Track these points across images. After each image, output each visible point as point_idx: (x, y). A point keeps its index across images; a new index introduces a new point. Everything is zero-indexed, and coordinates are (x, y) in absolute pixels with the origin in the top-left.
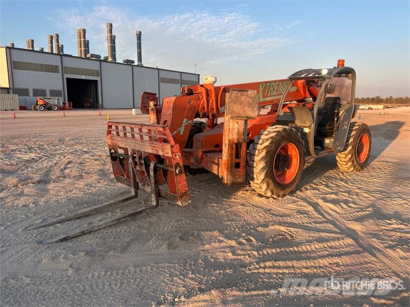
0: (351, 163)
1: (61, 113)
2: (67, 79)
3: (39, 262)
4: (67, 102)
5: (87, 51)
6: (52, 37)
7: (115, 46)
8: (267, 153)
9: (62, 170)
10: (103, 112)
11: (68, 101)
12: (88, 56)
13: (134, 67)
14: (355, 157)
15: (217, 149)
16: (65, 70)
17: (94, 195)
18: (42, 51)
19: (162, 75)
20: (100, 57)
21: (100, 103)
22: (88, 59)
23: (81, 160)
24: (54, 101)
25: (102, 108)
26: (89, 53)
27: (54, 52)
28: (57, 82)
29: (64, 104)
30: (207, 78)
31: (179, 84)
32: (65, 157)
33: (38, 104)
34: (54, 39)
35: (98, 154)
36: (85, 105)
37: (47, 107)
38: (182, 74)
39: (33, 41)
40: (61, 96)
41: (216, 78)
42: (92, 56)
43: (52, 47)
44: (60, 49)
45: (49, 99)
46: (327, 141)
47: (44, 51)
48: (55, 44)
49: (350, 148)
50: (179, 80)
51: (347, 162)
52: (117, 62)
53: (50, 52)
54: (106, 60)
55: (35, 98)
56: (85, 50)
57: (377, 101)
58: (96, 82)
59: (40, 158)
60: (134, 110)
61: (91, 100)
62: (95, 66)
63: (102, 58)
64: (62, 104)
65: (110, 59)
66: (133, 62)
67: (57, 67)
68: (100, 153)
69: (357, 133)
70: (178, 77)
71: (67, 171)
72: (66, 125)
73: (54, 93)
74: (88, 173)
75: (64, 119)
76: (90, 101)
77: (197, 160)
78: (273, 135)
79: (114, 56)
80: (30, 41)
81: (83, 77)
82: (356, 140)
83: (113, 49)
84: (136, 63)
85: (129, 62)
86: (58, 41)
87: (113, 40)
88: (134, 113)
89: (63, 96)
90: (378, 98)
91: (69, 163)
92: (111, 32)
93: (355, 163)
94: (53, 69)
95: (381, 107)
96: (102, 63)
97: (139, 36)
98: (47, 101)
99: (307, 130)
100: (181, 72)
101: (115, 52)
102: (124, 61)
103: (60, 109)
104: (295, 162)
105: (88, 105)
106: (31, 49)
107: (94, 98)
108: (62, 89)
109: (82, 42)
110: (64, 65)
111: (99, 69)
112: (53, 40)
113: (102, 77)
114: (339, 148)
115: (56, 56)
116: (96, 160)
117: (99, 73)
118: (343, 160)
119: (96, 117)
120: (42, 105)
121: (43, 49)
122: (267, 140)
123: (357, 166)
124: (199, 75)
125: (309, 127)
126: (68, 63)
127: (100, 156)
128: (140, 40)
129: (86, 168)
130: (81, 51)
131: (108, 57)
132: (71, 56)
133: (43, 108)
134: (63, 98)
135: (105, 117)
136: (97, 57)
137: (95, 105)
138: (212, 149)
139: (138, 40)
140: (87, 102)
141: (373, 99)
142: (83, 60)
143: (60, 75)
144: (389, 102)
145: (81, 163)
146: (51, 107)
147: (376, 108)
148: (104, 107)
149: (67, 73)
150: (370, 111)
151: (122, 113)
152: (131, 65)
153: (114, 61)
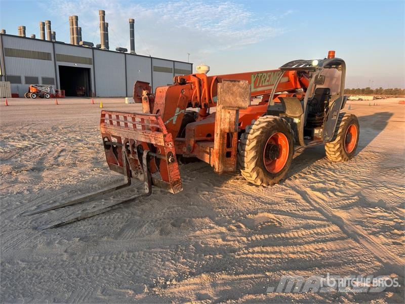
0: (339, 153)
1: (53, 101)
2: (60, 66)
3: (35, 247)
4: (59, 90)
5: (79, 39)
6: (44, 24)
7: (108, 34)
8: (257, 143)
9: (56, 158)
10: (96, 100)
11: (61, 89)
12: (81, 43)
13: (127, 55)
14: (344, 148)
15: (209, 138)
16: (58, 57)
17: (88, 182)
18: (34, 38)
19: (155, 63)
20: (92, 44)
21: (93, 91)
22: (81, 46)
23: (74, 149)
24: (46, 89)
25: (95, 96)
26: (81, 40)
27: (46, 39)
28: (49, 70)
29: (57, 91)
30: (200, 68)
31: (172, 73)
32: (58, 145)
33: (31, 91)
34: (46, 25)
35: (91, 142)
36: (78, 93)
37: (40, 95)
38: (175, 63)
39: (24, 28)
40: (53, 84)
41: (209, 68)
42: (85, 43)
43: (44, 34)
44: (53, 36)
45: (42, 86)
46: (316, 131)
47: (36, 38)
48: (47, 31)
49: (338, 138)
50: (172, 69)
51: (335, 152)
52: (110, 50)
53: (42, 39)
54: (98, 48)
55: (27, 86)
56: (77, 38)
57: (367, 92)
58: (89, 70)
59: (34, 146)
60: (126, 98)
61: (84, 88)
62: (88, 54)
63: (95, 46)
64: (54, 92)
65: (103, 47)
66: (126, 50)
67: (49, 54)
68: (93, 142)
69: (345, 123)
70: (171, 66)
71: (61, 159)
72: (59, 114)
73: (46, 81)
74: (82, 161)
75: (57, 107)
76: (82, 90)
77: (189, 149)
78: (264, 125)
79: (107, 44)
80: (21, 28)
81: (76, 65)
82: (345, 130)
83: (106, 37)
84: (129, 51)
85: (122, 51)
86: (50, 28)
87: (105, 27)
88: (127, 102)
89: (55, 83)
90: (368, 88)
91: (62, 151)
92: (104, 20)
93: (343, 153)
94: (45, 56)
95: (371, 98)
96: (94, 50)
97: (132, 24)
98: (39, 88)
99: (296, 121)
100: (174, 61)
101: (108, 40)
102: (117, 49)
103: (52, 97)
104: (285, 152)
105: (81, 93)
106: (22, 35)
107: (87, 86)
108: (54, 77)
109: (75, 30)
110: (56, 53)
111: (92, 57)
112: (45, 27)
113: (95, 65)
114: (328, 138)
115: (48, 43)
116: (89, 148)
117: (92, 61)
118: (331, 149)
119: (89, 105)
120: (34, 93)
121: (34, 35)
122: (258, 130)
123: (345, 156)
124: (192, 64)
125: (299, 117)
126: (60, 50)
127: (93, 144)
128: (133, 28)
129: (80, 157)
130: (73, 38)
131: (100, 45)
132: (63, 43)
133: (35, 95)
134: (56, 86)
135: (98, 105)
136: (90, 45)
137: (87, 93)
138: (204, 138)
139: (130, 28)
140: (80, 90)
141: (363, 90)
142: (75, 47)
143: (52, 62)
144: (379, 93)
145: (74, 151)
146: (43, 94)
147: (366, 99)
148: (97, 96)
149: (60, 61)
150: (360, 102)
151: (114, 102)
152: (124, 53)
153: (107, 49)
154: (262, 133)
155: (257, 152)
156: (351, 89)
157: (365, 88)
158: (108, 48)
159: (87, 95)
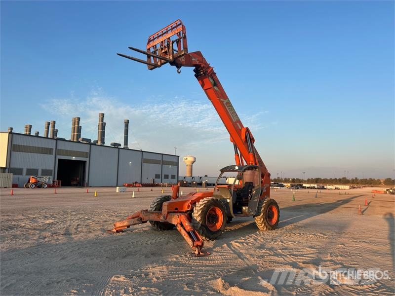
0: (263, 225)
1: (52, 190)
2: (59, 159)
5: (79, 136)
6: (49, 124)
7: (104, 132)
8: (202, 212)
9: (76, 229)
10: (90, 190)
11: (57, 180)
12: (80, 140)
13: (120, 150)
14: (267, 220)
15: (176, 211)
16: (58, 152)
17: (102, 240)
18: (37, 136)
19: (146, 156)
20: (90, 140)
21: (86, 181)
22: (79, 142)
23: (86, 224)
24: (46, 179)
25: (88, 186)
26: (80, 137)
27: (49, 137)
28: (49, 163)
29: (54, 182)
30: (187, 158)
31: (160, 164)
32: (74, 222)
33: (31, 182)
35: (96, 220)
36: (72, 183)
37: (38, 185)
38: (164, 155)
39: (31, 126)
40: (51, 175)
41: (195, 158)
42: (83, 140)
43: (48, 132)
44: (55, 133)
45: (40, 178)
46: (244, 208)
47: (39, 135)
48: (51, 129)
49: (262, 214)
50: (160, 161)
51: (261, 224)
52: (105, 145)
53: (45, 136)
54: (95, 143)
55: (28, 177)
56: (77, 135)
57: (344, 181)
58: (84, 162)
59: (57, 222)
60: (118, 188)
61: (78, 179)
62: (85, 148)
63: (92, 142)
64: (51, 182)
65: (99, 143)
66: (120, 145)
67: (51, 149)
68: (98, 220)
70: (159, 158)
71: (79, 229)
73: (46, 172)
74: (95, 230)
75: (56, 195)
76: (77, 180)
78: (206, 202)
79: (103, 140)
80: (28, 126)
81: (74, 158)
82: (266, 209)
83: (102, 135)
84: (122, 146)
85: (116, 145)
86: (54, 126)
87: (103, 126)
88: (117, 191)
89: (53, 175)
90: (344, 178)
91: (78, 225)
92: (102, 120)
93: (267, 224)
94: (48, 151)
95: (347, 187)
96: (92, 146)
97: (127, 124)
98: (38, 179)
99: (228, 201)
100: (162, 154)
101: (104, 136)
102: (111, 145)
103: (49, 186)
104: (221, 219)
105: (75, 183)
106: (28, 133)
107: (81, 176)
108: (53, 169)
109: (76, 128)
110: (58, 148)
111: (88, 151)
112: (50, 126)
113: (91, 158)
114: (253, 213)
115: (51, 140)
116: (96, 224)
117: (88, 155)
118: (259, 222)
119: (85, 194)
120: (33, 183)
121: (38, 133)
122: (202, 205)
123: (269, 227)
124: (178, 156)
125: (229, 199)
126: (62, 146)
127: (99, 221)
128: (128, 127)
129: (92, 228)
130: (74, 135)
131: (97, 141)
132: (64, 140)
133: (34, 186)
134: (53, 177)
135: (92, 194)
136: (88, 141)
137: (81, 184)
138: (174, 210)
139: (125, 127)
140: (74, 180)
141: (340, 180)
142: (75, 143)
143: (53, 156)
144: (355, 183)
145: (86, 225)
146: (41, 185)
147: (343, 188)
148: (89, 186)
149: (60, 155)
150: (337, 191)
151: (106, 191)
152: (118, 148)
153: (103, 145)
154: (204, 206)
155: (201, 217)
156: (329, 179)
157: (341, 178)
158: (104, 143)
159: (80, 184)
